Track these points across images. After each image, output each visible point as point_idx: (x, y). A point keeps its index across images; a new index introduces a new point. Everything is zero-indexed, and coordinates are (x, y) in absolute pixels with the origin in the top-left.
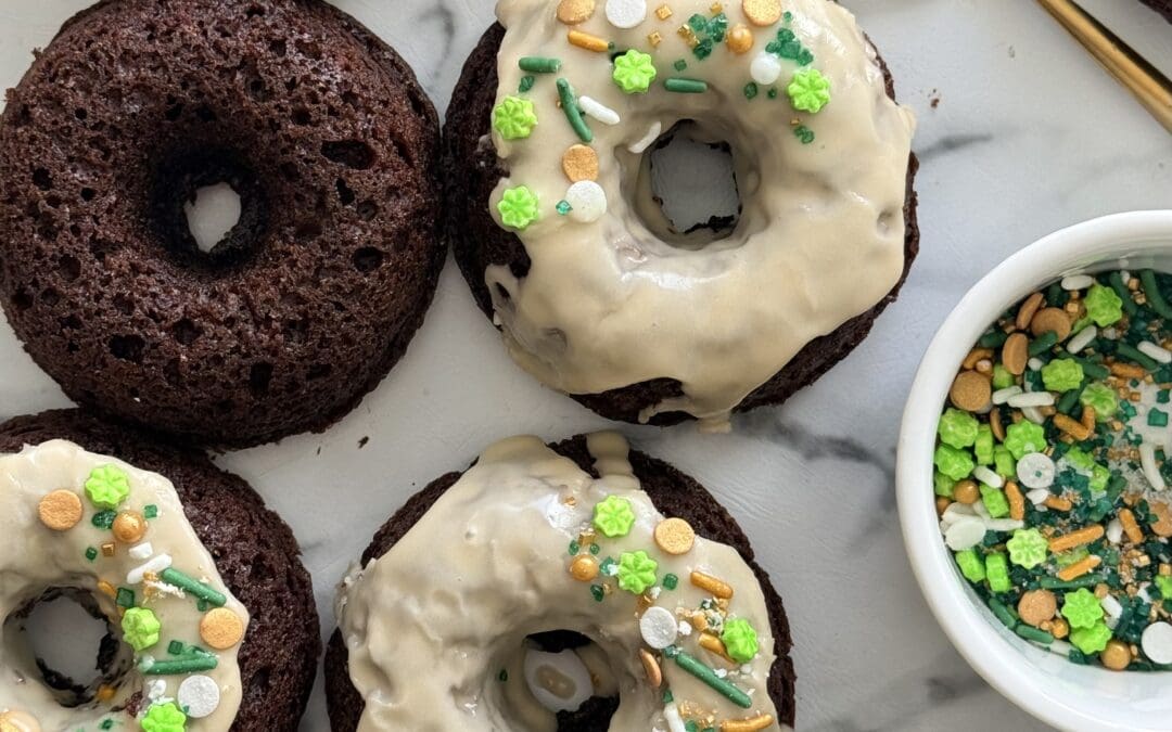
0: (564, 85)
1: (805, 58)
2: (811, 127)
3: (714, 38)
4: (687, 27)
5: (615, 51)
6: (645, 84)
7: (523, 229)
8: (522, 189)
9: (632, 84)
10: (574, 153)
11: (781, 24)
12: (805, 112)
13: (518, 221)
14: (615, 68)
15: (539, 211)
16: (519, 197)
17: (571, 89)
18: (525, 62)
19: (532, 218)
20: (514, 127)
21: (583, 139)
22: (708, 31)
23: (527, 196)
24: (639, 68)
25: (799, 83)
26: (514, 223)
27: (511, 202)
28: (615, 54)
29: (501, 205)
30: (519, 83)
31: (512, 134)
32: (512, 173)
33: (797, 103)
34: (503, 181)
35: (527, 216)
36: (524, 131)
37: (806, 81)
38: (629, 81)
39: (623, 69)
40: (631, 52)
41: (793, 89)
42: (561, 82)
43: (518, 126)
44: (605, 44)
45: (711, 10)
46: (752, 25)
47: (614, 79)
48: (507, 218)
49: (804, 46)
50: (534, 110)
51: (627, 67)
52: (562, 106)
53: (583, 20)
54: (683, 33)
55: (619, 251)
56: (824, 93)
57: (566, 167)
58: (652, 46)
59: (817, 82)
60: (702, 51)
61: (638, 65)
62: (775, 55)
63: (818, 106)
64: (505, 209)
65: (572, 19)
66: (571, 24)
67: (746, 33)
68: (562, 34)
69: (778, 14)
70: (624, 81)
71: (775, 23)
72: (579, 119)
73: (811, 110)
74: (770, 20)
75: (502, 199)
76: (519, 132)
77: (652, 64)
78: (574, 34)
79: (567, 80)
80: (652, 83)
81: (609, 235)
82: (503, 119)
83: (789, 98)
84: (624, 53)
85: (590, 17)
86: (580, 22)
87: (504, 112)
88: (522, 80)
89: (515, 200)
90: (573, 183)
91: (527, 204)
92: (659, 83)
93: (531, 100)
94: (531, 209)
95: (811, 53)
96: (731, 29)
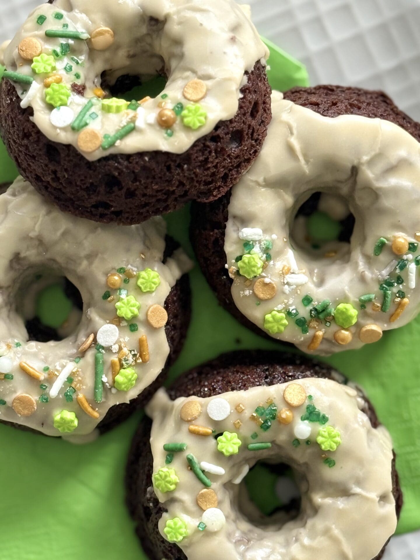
0: (191, 458)
1: (323, 420)
2: (332, 458)
3: (271, 418)
4: (255, 415)
5: (216, 433)
6: (236, 450)
7: (180, 542)
8: (176, 519)
9: (229, 452)
10: (203, 495)
11: (307, 403)
12: (329, 451)
13: (177, 538)
14: (218, 444)
15: (188, 531)
16: (175, 524)
17: (196, 460)
18: (166, 447)
19: (184, 535)
20: (166, 486)
21: (206, 486)
22: (267, 415)
23: (179, 524)
24: (232, 442)
25: (323, 436)
26: (175, 540)
27: (171, 528)
28: (217, 435)
29: (166, 529)
30: (165, 459)
31: (166, 490)
32: (169, 511)
33: (323, 447)
34: (165, 515)
35: (181, 534)
36: (172, 487)
37: (326, 434)
38: (227, 451)
39: (223, 444)
40: (226, 433)
41: (320, 440)
42: (189, 457)
43: (169, 485)
44: (209, 431)
45: (267, 403)
46: (291, 407)
47: (218, 450)
48: (170, 537)
49: (322, 413)
50: (176, 474)
51: (225, 443)
52: (191, 469)
53: (195, 419)
54: (253, 418)
55: (235, 543)
56: (338, 439)
57: (199, 502)
58: (236, 429)
59: (333, 434)
60: (265, 427)
61: (231, 440)
62: (306, 422)
63: (335, 447)
64: (169, 533)
65: (189, 419)
66: (189, 422)
67: (288, 413)
68: (185, 428)
69: (304, 398)
70: (224, 451)
71: (303, 403)
72: (202, 476)
73: (331, 450)
74: (301, 403)
75: (165, 526)
76: (169, 488)
77: (238, 438)
78: (192, 427)
79: (192, 454)
80: (240, 448)
81: (229, 536)
82: (159, 482)
83: (318, 445)
84: (221, 434)
85: (199, 416)
86: (193, 420)
87: (159, 478)
88: (167, 457)
89: (173, 526)
90: (205, 511)
91: (180, 528)
92: (244, 448)
93: (173, 468)
94: (183, 531)
95: (327, 416)
96: (280, 412)
